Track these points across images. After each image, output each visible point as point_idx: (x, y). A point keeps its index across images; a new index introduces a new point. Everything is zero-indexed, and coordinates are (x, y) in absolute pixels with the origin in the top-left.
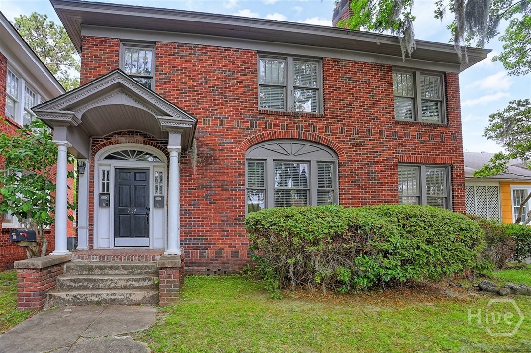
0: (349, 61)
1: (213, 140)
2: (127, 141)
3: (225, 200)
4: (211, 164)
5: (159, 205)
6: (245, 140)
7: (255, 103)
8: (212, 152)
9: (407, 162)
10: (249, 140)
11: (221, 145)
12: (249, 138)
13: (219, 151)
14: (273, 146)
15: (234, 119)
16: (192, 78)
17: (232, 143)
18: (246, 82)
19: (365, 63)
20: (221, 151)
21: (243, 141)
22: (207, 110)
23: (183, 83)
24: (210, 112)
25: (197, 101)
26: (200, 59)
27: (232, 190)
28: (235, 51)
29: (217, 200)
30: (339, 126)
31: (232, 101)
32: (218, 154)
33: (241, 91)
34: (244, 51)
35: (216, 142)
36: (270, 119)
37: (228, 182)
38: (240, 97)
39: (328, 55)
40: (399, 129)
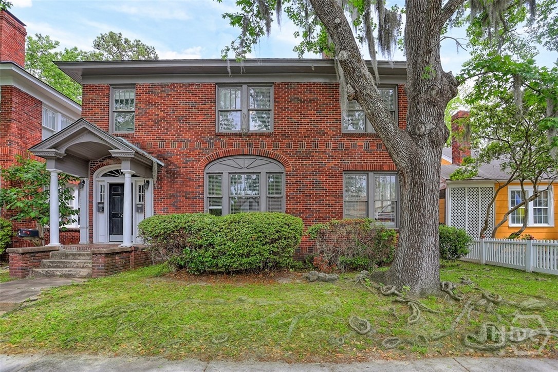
0: (298, 83)
1: (178, 159)
2: (115, 163)
3: (188, 207)
4: (177, 178)
5: (140, 211)
6: (204, 158)
7: (212, 127)
8: (178, 169)
9: (352, 171)
10: (207, 158)
11: (185, 163)
12: (207, 156)
13: (183, 167)
14: (229, 161)
15: (195, 141)
16: (162, 111)
17: (194, 161)
18: (205, 110)
19: (314, 83)
20: (185, 167)
21: (202, 159)
22: (174, 135)
23: (156, 115)
24: (177, 137)
25: (166, 129)
26: (169, 95)
27: (193, 198)
28: (197, 85)
29: (181, 206)
30: (286, 141)
31: (194, 127)
32: (182, 170)
33: (201, 118)
34: (204, 84)
35: (181, 161)
36: (225, 139)
37: (190, 192)
38: (200, 123)
39: (278, 80)
40: (345, 141)
